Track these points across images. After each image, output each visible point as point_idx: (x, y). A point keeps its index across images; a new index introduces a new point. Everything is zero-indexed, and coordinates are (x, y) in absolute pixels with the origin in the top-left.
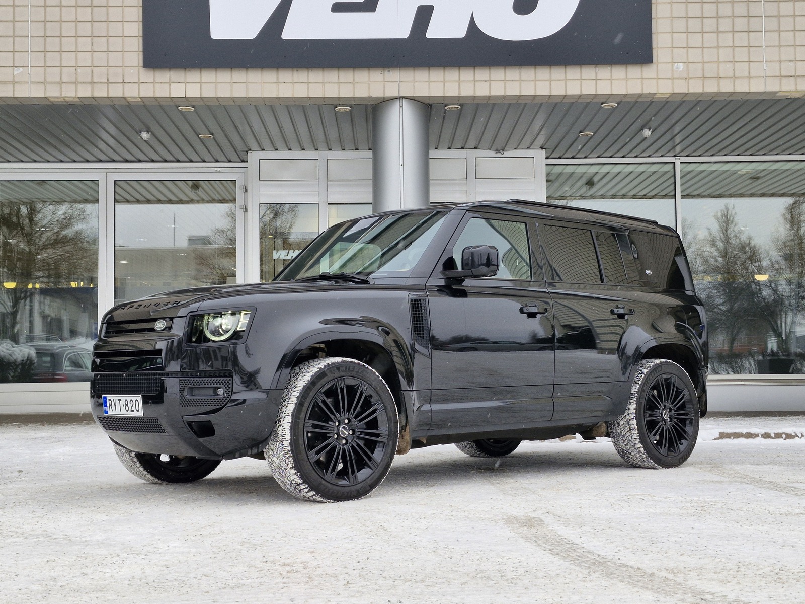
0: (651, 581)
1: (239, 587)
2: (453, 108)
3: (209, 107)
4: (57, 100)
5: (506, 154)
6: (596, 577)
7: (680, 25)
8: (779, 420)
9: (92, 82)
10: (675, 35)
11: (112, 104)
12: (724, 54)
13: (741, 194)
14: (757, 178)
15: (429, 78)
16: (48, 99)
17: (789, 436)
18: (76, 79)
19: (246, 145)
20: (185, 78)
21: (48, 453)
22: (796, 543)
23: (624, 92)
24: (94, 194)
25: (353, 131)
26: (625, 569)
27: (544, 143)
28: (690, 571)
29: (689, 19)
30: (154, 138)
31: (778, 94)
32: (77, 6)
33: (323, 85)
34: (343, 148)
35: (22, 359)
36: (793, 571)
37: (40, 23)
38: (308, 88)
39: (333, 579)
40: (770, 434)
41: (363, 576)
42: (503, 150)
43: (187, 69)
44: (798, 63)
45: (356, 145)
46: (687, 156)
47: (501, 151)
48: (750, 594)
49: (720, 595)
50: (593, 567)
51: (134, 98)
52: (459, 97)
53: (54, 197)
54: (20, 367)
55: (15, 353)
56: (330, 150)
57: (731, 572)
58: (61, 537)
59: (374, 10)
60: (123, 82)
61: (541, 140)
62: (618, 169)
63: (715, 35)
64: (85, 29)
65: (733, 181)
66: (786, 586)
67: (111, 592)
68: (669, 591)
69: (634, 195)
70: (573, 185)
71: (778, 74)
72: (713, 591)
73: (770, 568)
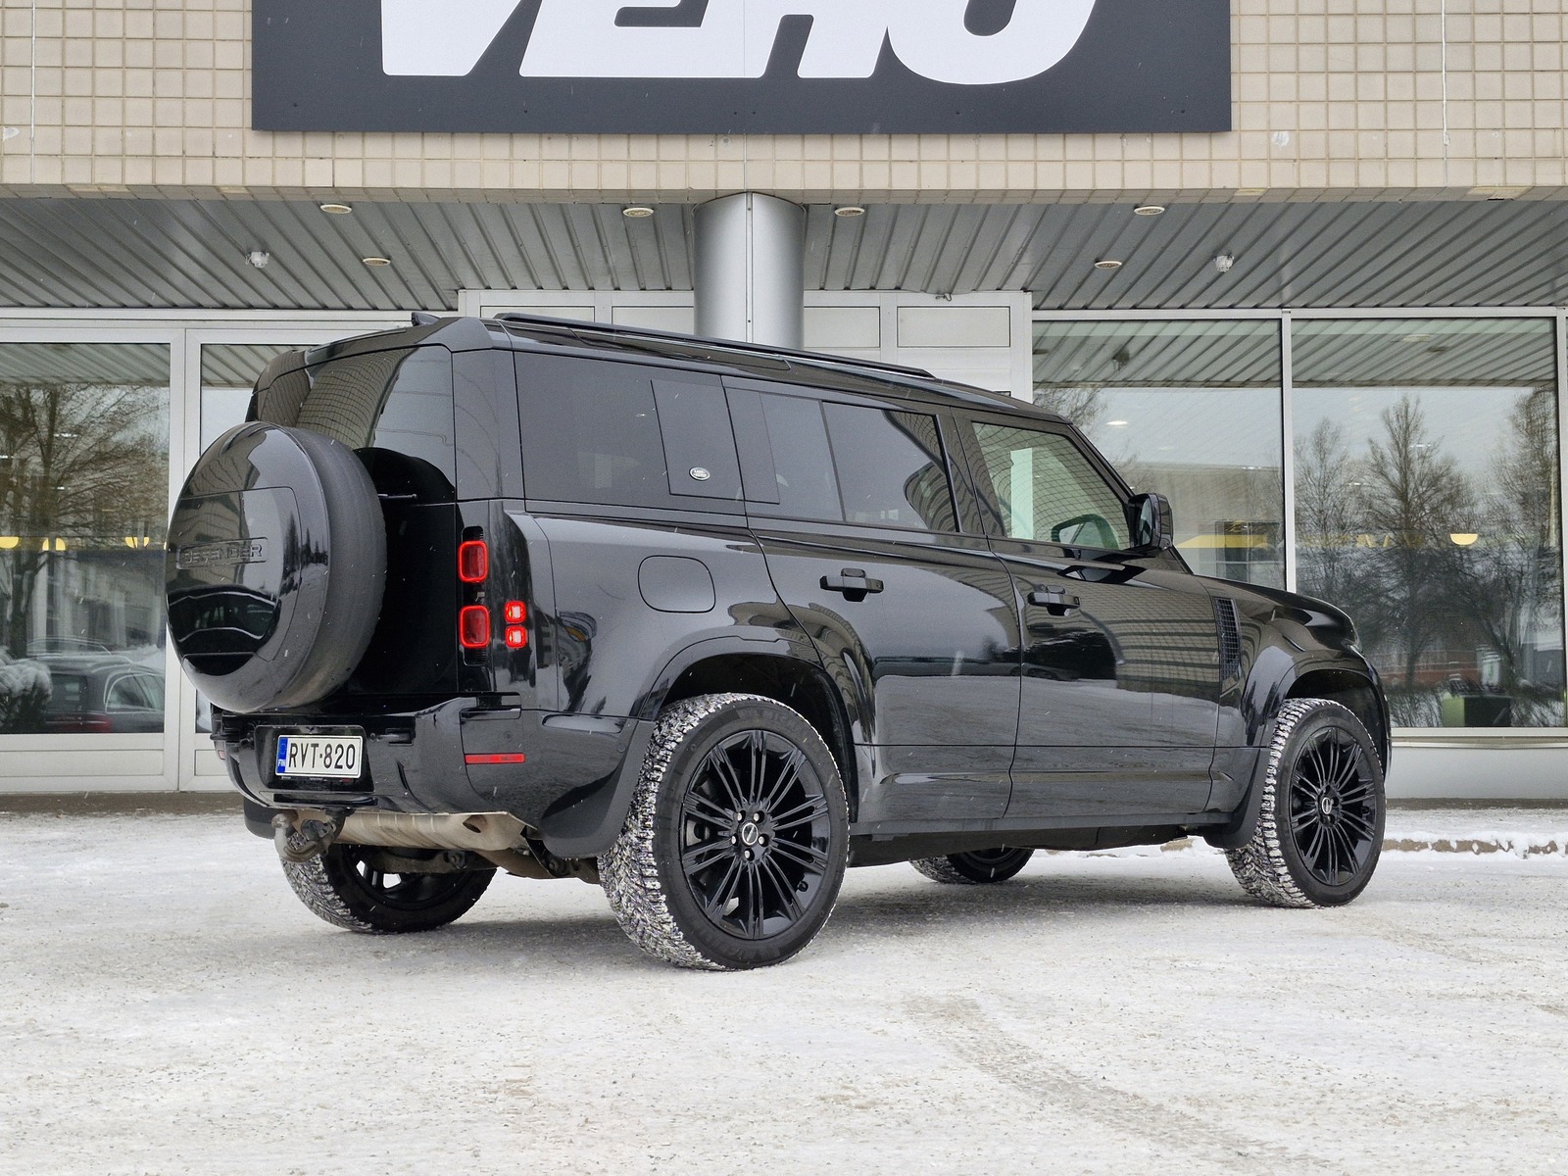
0: (1153, 1119)
1: (381, 1128)
2: (850, 212)
3: (381, 207)
4: (85, 190)
5: (957, 300)
6: (1052, 1112)
7: (1284, 58)
8: (1471, 816)
9: (154, 156)
10: (1273, 77)
11: (192, 198)
12: (1370, 115)
13: (1412, 379)
14: (1441, 350)
15: (803, 154)
16: (69, 189)
17: (1486, 848)
18: (124, 149)
19: (455, 280)
20: (333, 149)
21: (62, 870)
22: (1442, 1050)
23: (1176, 186)
24: (161, 367)
25: (660, 254)
26: (1109, 1098)
27: (1029, 279)
28: (1231, 1101)
29: (1302, 48)
30: (275, 262)
31: (1470, 193)
32: (125, 9)
33: (600, 166)
34: (642, 286)
35: (23, 687)
36: (1422, 1102)
37: (53, 41)
38: (570, 172)
39: (560, 1114)
40: (1449, 843)
41: (617, 1108)
42: (950, 293)
43: (337, 134)
44: (1508, 133)
45: (668, 279)
46: (1305, 307)
47: (947, 295)
48: (1329, 1145)
49: (1274, 1146)
50: (1051, 1093)
51: (234, 187)
52: (861, 192)
53: (87, 373)
54: (20, 702)
55: (10, 675)
56: (618, 289)
57: (1307, 1104)
58: (62, 1031)
59: (698, 23)
60: (214, 156)
61: (1022, 274)
62: (1172, 330)
63: (1351, 77)
64: (140, 53)
65: (1396, 355)
66: (1400, 1131)
67: (140, 1136)
68: (1182, 1139)
69: (1208, 381)
70: (1088, 361)
71: (1470, 154)
72: (1264, 1138)
73: (1379, 1098)
